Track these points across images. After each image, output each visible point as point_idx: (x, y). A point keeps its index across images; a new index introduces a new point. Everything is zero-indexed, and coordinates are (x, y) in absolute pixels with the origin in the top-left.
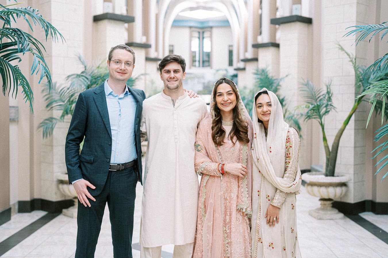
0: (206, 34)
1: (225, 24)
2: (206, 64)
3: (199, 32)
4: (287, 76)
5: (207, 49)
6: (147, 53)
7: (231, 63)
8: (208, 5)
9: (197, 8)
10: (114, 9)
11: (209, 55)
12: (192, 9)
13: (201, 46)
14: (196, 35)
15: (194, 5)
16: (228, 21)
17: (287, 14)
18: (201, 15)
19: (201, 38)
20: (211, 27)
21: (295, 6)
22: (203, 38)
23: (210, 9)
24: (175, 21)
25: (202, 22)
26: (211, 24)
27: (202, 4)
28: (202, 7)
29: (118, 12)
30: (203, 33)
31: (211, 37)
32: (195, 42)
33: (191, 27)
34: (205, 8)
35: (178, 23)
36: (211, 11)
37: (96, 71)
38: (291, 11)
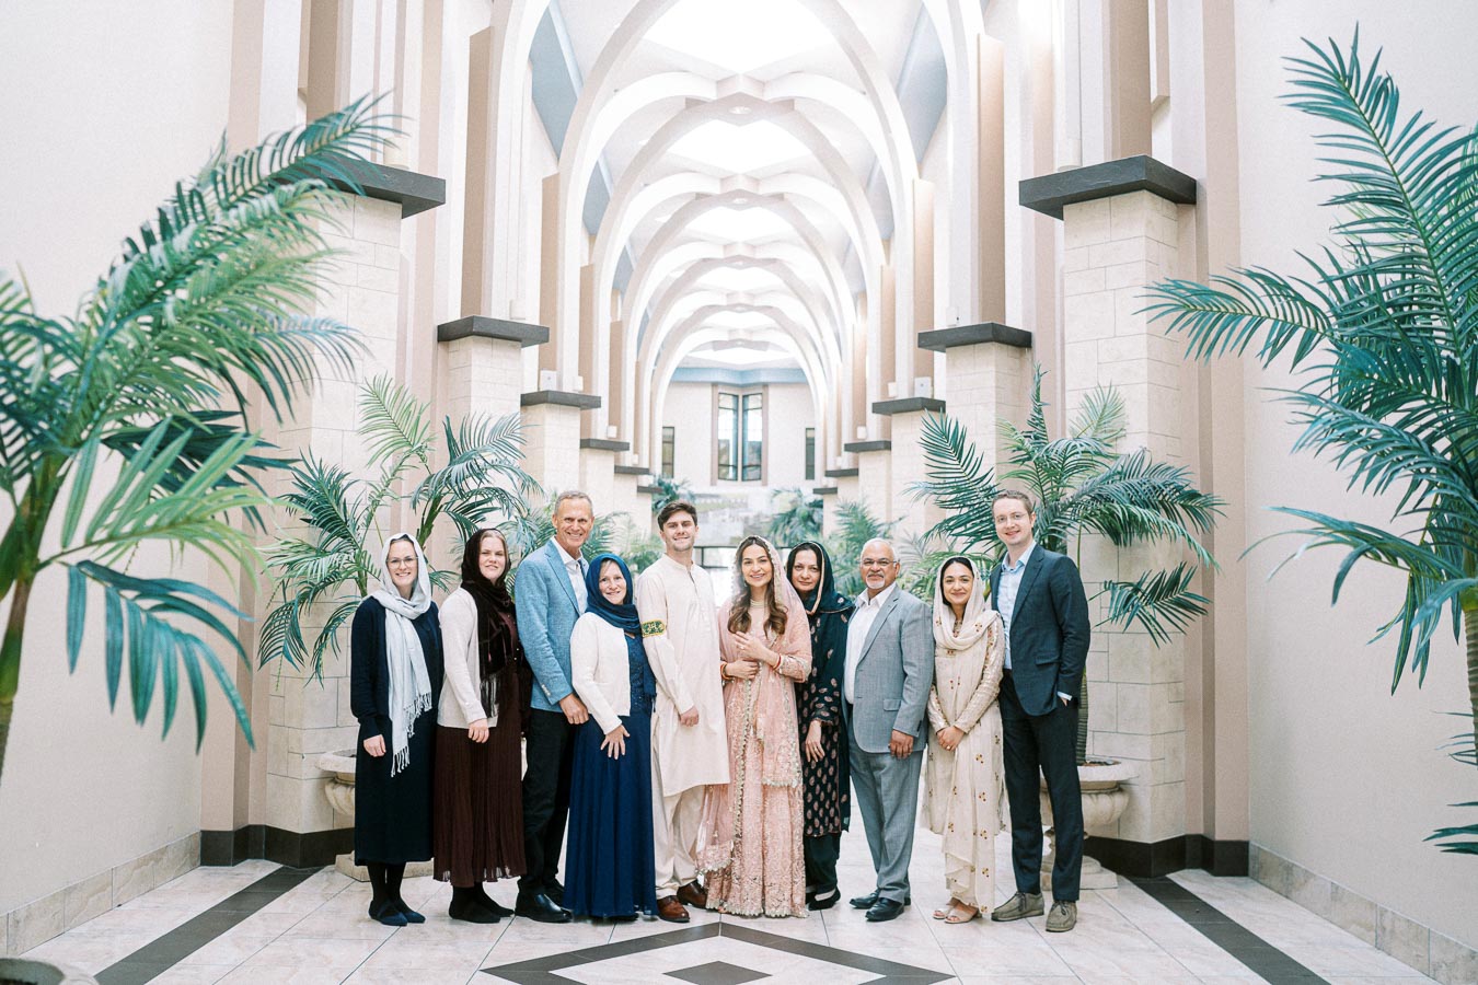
0: (753, 402)
1: (796, 379)
2: (752, 473)
3: (736, 397)
4: (900, 519)
5: (754, 435)
6: (617, 460)
7: (810, 474)
8: (756, 338)
9: (731, 344)
10: (560, 383)
11: (758, 450)
12: (717, 345)
13: (740, 427)
14: (728, 402)
15: (725, 337)
16: (801, 370)
17: (903, 394)
18: (740, 358)
19: (741, 410)
20: (765, 385)
21: (919, 381)
22: (745, 411)
23: (762, 345)
24: (678, 369)
25: (742, 373)
26: (764, 379)
27: (742, 335)
28: (741, 340)
29: (568, 388)
30: (745, 397)
31: (763, 408)
32: (726, 420)
33: (715, 385)
34: (749, 344)
35: (685, 377)
36: (765, 350)
37: (545, 516)
38: (913, 389)
